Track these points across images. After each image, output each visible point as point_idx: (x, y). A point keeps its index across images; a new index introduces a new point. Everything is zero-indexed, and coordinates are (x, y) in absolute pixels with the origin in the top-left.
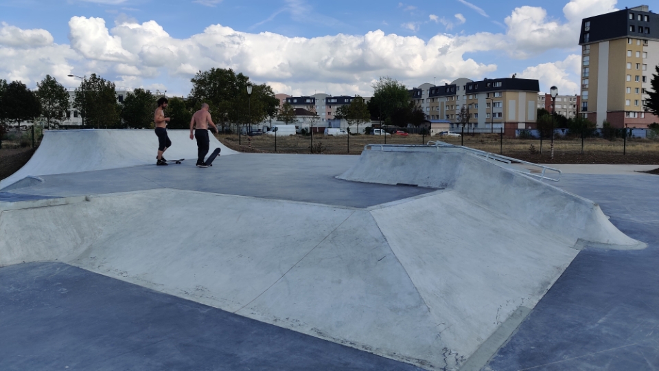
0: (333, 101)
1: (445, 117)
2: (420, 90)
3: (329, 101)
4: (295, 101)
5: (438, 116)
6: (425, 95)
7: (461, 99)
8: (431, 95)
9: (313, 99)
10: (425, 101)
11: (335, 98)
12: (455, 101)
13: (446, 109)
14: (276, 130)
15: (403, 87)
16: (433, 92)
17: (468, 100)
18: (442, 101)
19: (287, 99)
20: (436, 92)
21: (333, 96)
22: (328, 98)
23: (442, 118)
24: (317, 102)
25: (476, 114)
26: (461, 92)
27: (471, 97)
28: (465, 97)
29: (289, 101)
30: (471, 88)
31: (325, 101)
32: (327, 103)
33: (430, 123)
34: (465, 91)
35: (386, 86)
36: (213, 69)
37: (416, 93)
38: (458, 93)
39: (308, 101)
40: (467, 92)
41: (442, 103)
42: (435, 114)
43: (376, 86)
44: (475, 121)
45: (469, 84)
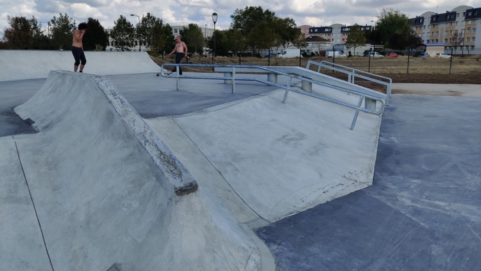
0: (347, 29)
1: (444, 41)
2: (423, 18)
3: (344, 30)
4: (316, 30)
5: (437, 40)
6: (427, 22)
7: (460, 24)
8: (432, 22)
9: (330, 28)
10: (427, 27)
11: (348, 27)
12: (454, 26)
13: (445, 33)
14: (285, 52)
15: (404, 16)
16: (434, 19)
17: (467, 25)
18: (443, 27)
19: (310, 29)
20: (437, 19)
21: (347, 26)
22: (343, 28)
23: (441, 41)
24: (334, 31)
25: (474, 38)
26: (460, 18)
27: (470, 22)
28: (464, 23)
29: (311, 31)
30: (470, 14)
31: (340, 30)
32: (342, 31)
33: (426, 46)
34: (464, 17)
35: (388, 16)
36: (247, 8)
37: (418, 21)
38: (457, 19)
39: (326, 30)
40: (466, 19)
41: (442, 29)
42: (435, 38)
43: (379, 15)
44: (472, 45)
45: (468, 11)
